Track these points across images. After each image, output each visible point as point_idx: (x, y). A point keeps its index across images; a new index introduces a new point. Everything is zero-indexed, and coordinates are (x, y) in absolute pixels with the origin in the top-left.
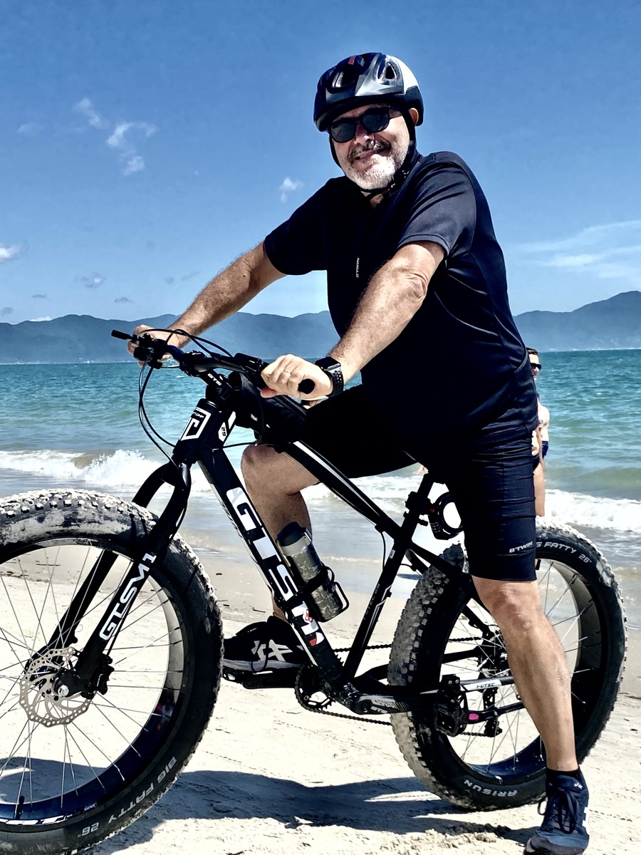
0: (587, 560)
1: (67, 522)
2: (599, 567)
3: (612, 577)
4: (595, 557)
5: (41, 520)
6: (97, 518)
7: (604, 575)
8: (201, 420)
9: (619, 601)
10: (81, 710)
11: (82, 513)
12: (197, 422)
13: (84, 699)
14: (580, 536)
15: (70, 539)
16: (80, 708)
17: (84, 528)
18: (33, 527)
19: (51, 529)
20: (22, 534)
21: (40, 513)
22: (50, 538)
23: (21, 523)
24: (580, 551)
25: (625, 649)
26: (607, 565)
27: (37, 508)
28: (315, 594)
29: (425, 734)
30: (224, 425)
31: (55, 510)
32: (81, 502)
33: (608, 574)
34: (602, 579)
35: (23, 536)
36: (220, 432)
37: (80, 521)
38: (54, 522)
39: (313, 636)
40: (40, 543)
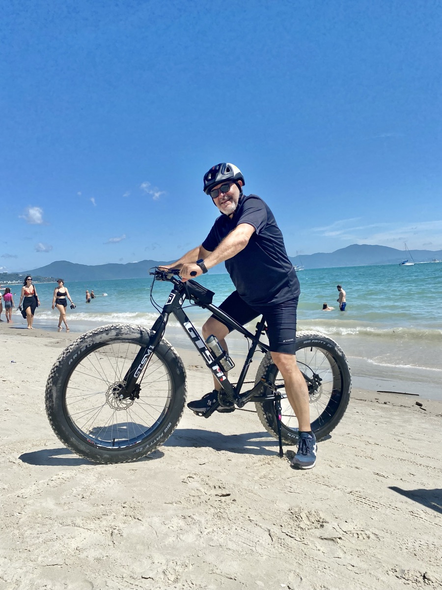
0: (330, 346)
1: (117, 335)
2: (336, 349)
3: (343, 352)
4: (334, 345)
5: (107, 334)
6: (129, 333)
7: (339, 352)
8: (172, 297)
9: (346, 362)
10: (131, 404)
11: (123, 331)
12: (171, 298)
13: (131, 401)
14: (327, 337)
15: (119, 341)
16: (130, 404)
17: (124, 336)
18: (104, 337)
19: (111, 337)
20: (100, 340)
21: (107, 331)
22: (111, 341)
23: (100, 336)
24: (327, 343)
25: (350, 380)
26: (340, 348)
27: (106, 330)
28: (221, 361)
29: (269, 416)
30: (181, 299)
31: (113, 331)
32: (123, 327)
33: (340, 351)
34: (338, 353)
35: (101, 340)
36: (180, 301)
37: (122, 334)
38: (112, 335)
39: (221, 377)
40: (108, 343)
